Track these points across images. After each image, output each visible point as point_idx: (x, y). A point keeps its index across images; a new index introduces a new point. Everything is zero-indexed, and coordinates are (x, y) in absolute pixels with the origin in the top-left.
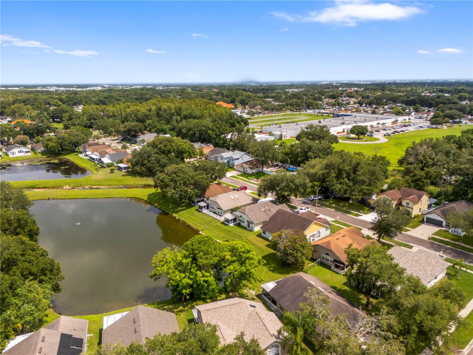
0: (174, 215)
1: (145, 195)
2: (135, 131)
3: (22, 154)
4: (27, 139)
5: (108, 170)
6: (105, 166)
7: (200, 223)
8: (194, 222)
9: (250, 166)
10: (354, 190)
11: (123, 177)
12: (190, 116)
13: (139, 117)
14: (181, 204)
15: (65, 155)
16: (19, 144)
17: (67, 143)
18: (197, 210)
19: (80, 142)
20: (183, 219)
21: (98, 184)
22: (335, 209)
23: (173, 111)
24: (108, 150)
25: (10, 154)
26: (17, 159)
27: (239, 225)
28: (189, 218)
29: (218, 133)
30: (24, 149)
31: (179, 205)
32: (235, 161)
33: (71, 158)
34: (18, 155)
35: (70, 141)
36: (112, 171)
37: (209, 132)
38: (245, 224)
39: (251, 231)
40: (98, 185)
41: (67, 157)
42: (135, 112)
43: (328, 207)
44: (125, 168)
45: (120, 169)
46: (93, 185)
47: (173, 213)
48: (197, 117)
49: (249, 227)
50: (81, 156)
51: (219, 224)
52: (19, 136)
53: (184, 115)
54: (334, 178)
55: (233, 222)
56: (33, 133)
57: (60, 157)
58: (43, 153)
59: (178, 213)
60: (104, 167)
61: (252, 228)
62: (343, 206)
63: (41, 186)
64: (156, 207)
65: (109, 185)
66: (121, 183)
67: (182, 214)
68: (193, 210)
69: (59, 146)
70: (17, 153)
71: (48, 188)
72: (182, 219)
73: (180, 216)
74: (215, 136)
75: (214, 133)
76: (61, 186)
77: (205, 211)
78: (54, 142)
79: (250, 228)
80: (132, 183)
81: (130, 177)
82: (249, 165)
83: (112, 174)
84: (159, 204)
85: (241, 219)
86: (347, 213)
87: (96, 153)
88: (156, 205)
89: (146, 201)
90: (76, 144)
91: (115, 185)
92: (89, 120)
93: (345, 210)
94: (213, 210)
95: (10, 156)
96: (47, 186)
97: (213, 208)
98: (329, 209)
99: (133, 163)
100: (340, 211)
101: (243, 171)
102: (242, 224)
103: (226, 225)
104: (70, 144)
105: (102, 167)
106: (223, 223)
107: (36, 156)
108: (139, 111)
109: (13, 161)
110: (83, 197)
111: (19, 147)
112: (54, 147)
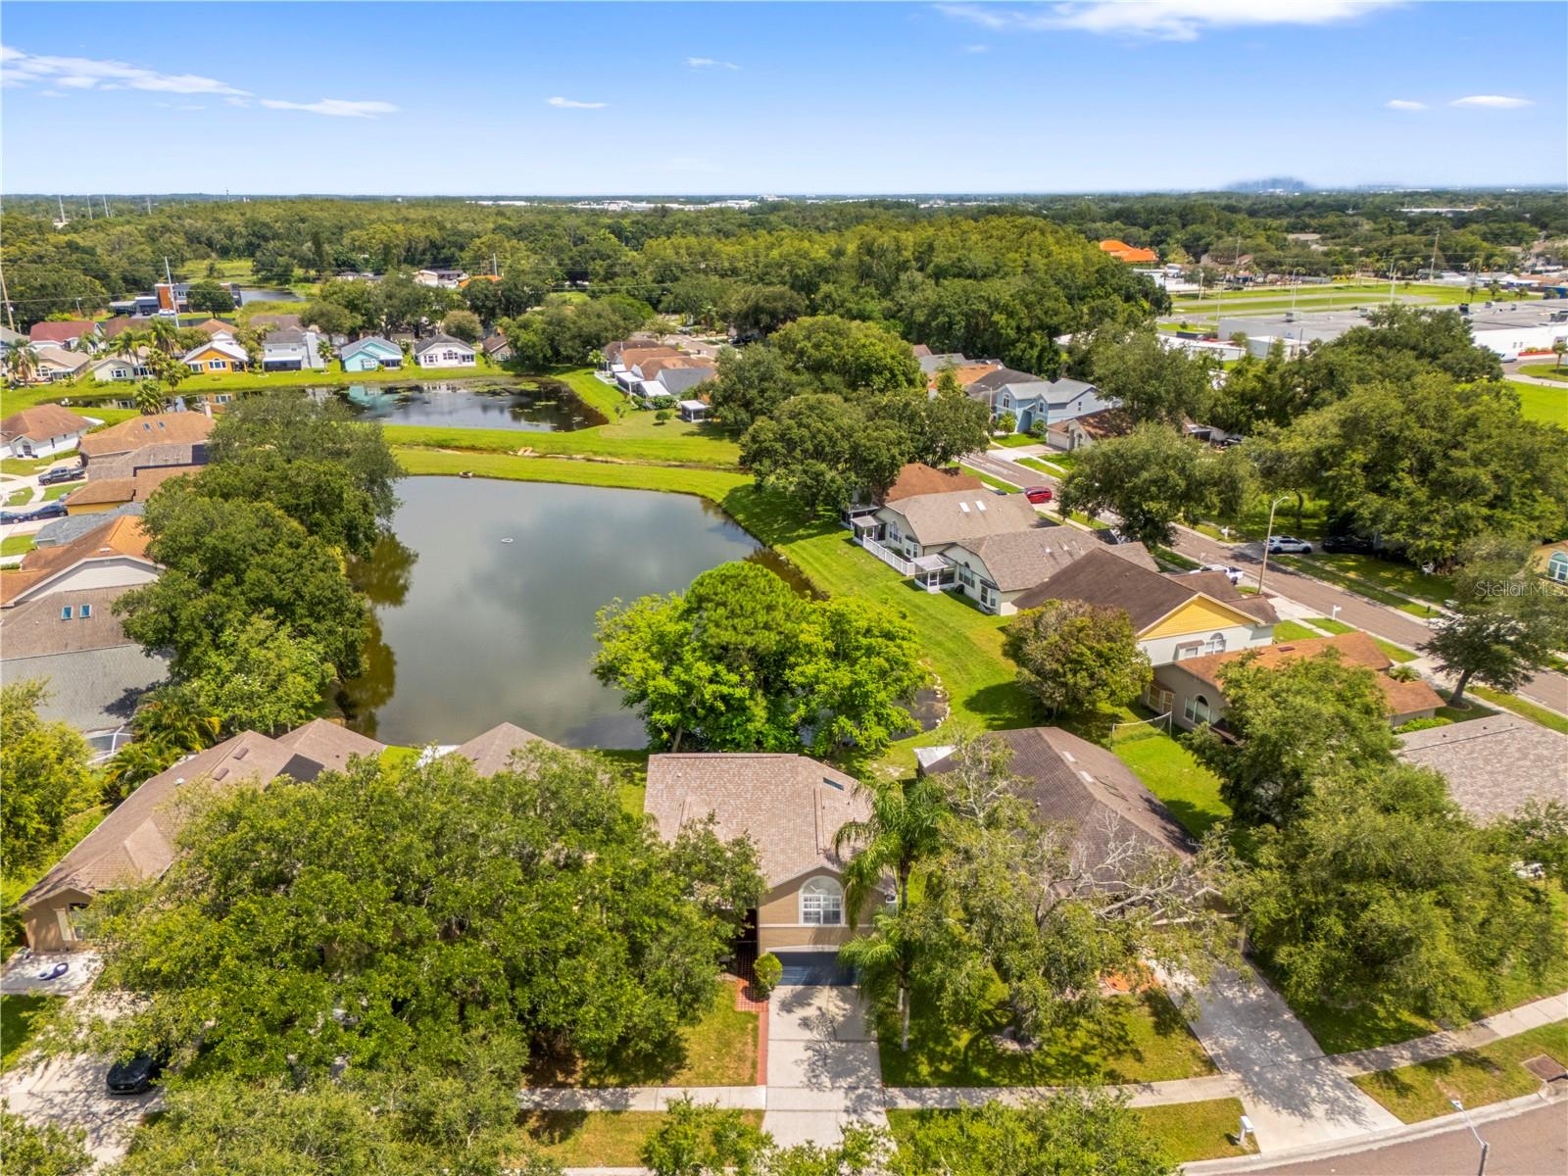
0: (778, 548)
1: (721, 490)
2: (773, 314)
3: (454, 363)
4: (472, 322)
5: (651, 416)
6: (648, 404)
7: (842, 578)
8: (826, 573)
9: (1093, 431)
10: (1426, 520)
11: (686, 438)
12: (956, 270)
13: (800, 272)
14: (809, 519)
15: (562, 373)
16: (453, 335)
17: (568, 335)
18: (849, 541)
19: (604, 334)
20: (798, 562)
21: (610, 450)
22: (1349, 587)
23: (907, 254)
24: (668, 362)
25: (422, 359)
26: (439, 375)
27: (958, 594)
28: (818, 559)
29: (1026, 323)
30: (460, 349)
31: (801, 524)
32: (1051, 413)
33: (574, 382)
34: (442, 363)
35: (575, 330)
36: (661, 419)
37: (996, 317)
38: (974, 592)
39: (990, 612)
40: (610, 454)
41: (562, 378)
42: (794, 258)
43: (1324, 579)
44: (697, 413)
45: (685, 415)
46: (596, 453)
47: (776, 541)
48: (979, 274)
49: (984, 599)
50: (599, 375)
51: (896, 584)
52: (455, 312)
53: (937, 266)
54: (1358, 471)
55: (941, 583)
56: (493, 309)
57: (545, 379)
58: (506, 365)
59: (792, 545)
60: (646, 408)
61: (993, 603)
62: (1387, 582)
63: (464, 444)
64: (738, 523)
65: (640, 456)
66: (673, 454)
67: (800, 547)
68: (836, 539)
69: (546, 343)
70: (441, 357)
71: (481, 449)
72: (795, 560)
73: (792, 551)
74: (1012, 334)
75: (1014, 324)
76: (512, 448)
77: (869, 544)
78: (535, 332)
79: (988, 605)
80: (705, 458)
81: (704, 440)
82: (1090, 425)
83: (659, 429)
84: (750, 516)
85: (968, 574)
86: (1387, 604)
87: (636, 368)
88: (740, 517)
89: (719, 505)
90: (594, 341)
91: (657, 458)
92: (659, 282)
93: (1388, 594)
94: (895, 544)
95: (423, 365)
96: (478, 444)
97: (896, 538)
98: (1326, 584)
99: (717, 395)
100: (1364, 595)
101: (1068, 447)
102: (968, 590)
103: (916, 588)
104: (577, 341)
105: (642, 407)
106: (911, 584)
107: (488, 372)
108: (805, 255)
109: (426, 379)
110: (554, 478)
111: (446, 341)
112: (534, 345)
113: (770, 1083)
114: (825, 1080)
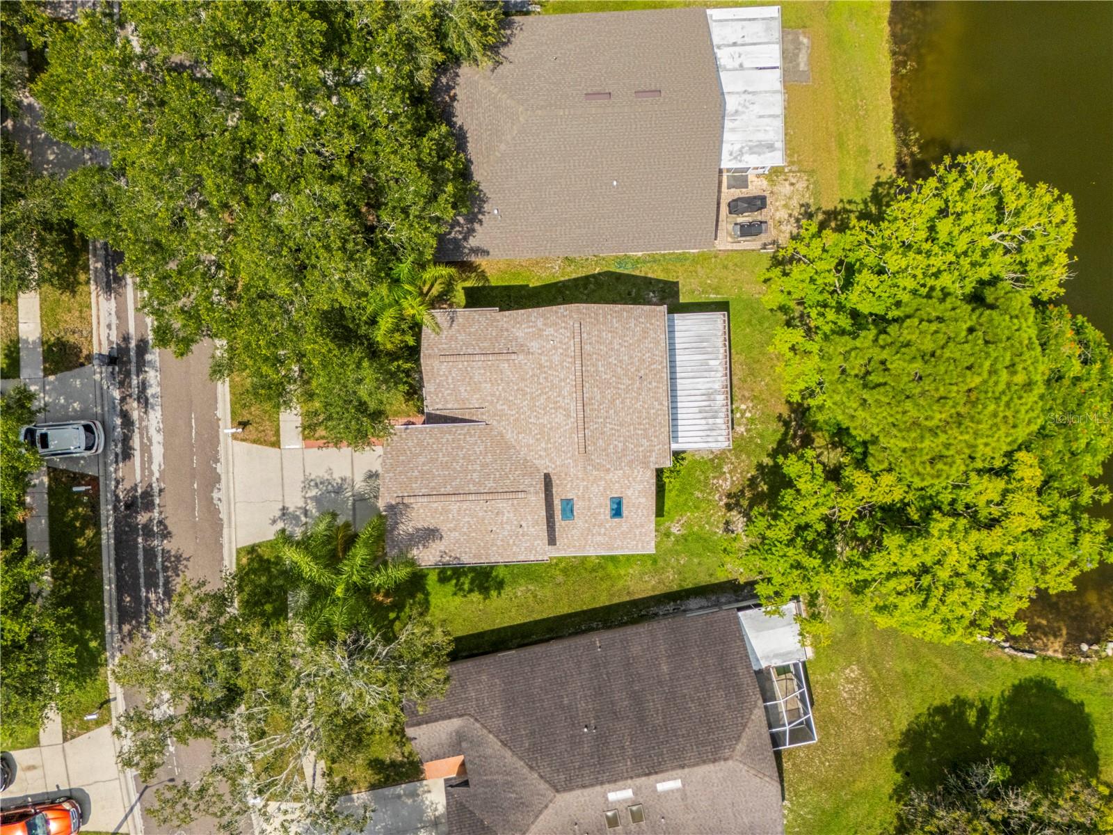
113: (306, 451)
114: (314, 492)
